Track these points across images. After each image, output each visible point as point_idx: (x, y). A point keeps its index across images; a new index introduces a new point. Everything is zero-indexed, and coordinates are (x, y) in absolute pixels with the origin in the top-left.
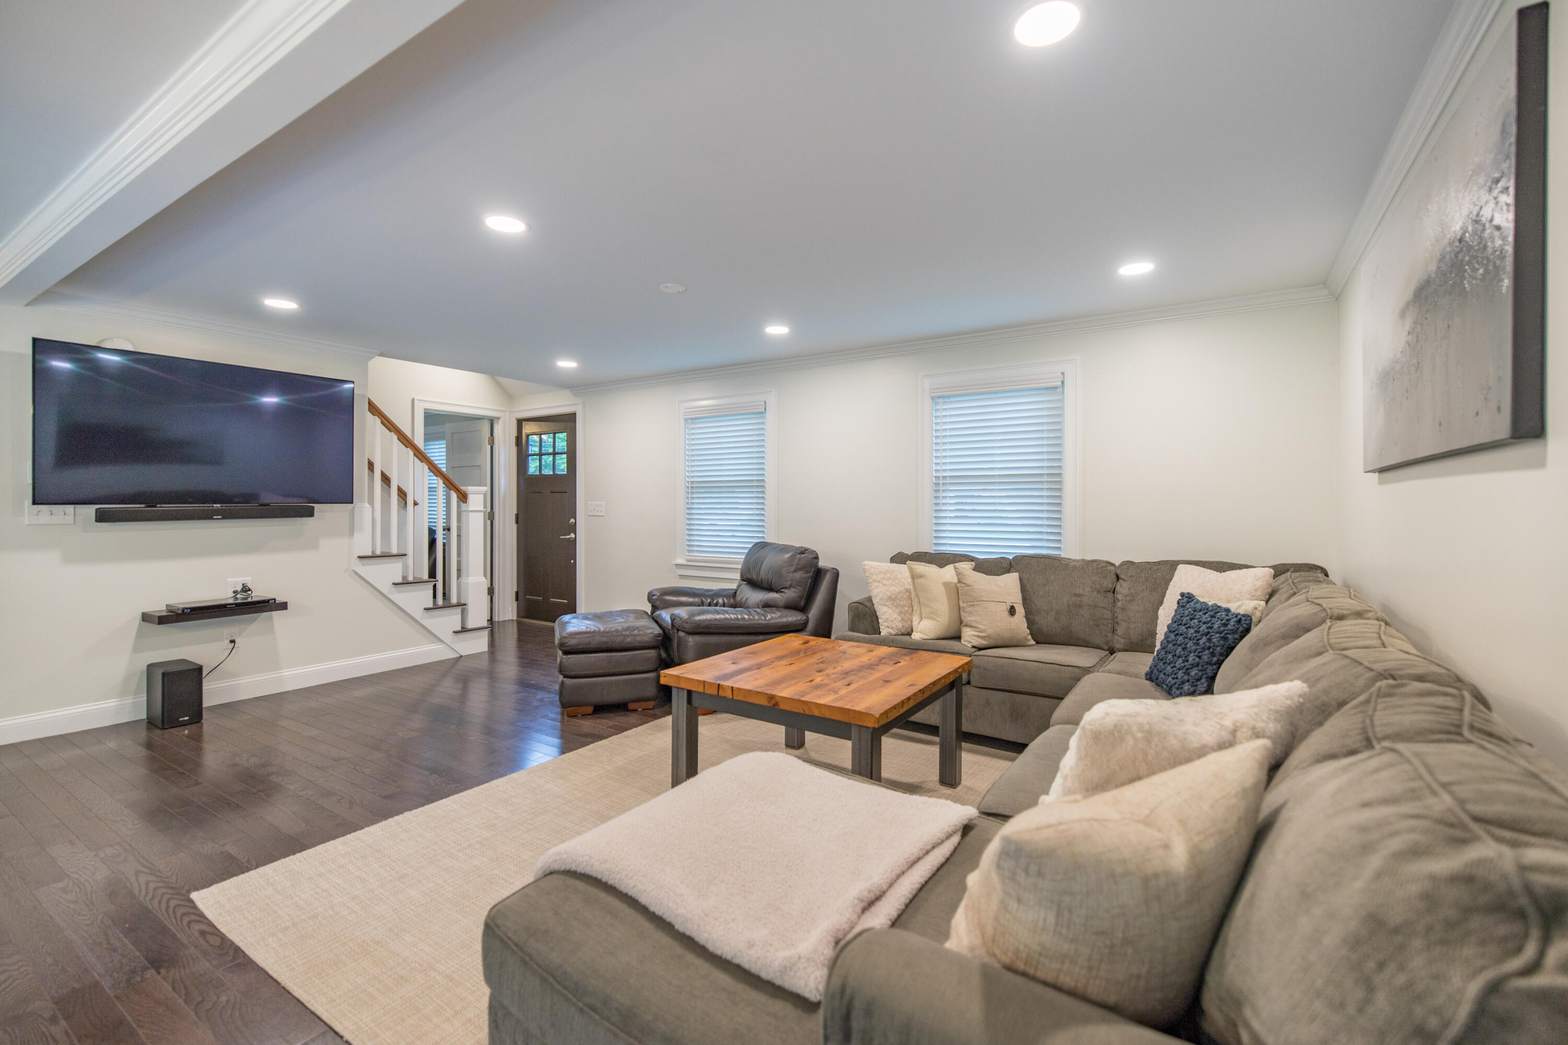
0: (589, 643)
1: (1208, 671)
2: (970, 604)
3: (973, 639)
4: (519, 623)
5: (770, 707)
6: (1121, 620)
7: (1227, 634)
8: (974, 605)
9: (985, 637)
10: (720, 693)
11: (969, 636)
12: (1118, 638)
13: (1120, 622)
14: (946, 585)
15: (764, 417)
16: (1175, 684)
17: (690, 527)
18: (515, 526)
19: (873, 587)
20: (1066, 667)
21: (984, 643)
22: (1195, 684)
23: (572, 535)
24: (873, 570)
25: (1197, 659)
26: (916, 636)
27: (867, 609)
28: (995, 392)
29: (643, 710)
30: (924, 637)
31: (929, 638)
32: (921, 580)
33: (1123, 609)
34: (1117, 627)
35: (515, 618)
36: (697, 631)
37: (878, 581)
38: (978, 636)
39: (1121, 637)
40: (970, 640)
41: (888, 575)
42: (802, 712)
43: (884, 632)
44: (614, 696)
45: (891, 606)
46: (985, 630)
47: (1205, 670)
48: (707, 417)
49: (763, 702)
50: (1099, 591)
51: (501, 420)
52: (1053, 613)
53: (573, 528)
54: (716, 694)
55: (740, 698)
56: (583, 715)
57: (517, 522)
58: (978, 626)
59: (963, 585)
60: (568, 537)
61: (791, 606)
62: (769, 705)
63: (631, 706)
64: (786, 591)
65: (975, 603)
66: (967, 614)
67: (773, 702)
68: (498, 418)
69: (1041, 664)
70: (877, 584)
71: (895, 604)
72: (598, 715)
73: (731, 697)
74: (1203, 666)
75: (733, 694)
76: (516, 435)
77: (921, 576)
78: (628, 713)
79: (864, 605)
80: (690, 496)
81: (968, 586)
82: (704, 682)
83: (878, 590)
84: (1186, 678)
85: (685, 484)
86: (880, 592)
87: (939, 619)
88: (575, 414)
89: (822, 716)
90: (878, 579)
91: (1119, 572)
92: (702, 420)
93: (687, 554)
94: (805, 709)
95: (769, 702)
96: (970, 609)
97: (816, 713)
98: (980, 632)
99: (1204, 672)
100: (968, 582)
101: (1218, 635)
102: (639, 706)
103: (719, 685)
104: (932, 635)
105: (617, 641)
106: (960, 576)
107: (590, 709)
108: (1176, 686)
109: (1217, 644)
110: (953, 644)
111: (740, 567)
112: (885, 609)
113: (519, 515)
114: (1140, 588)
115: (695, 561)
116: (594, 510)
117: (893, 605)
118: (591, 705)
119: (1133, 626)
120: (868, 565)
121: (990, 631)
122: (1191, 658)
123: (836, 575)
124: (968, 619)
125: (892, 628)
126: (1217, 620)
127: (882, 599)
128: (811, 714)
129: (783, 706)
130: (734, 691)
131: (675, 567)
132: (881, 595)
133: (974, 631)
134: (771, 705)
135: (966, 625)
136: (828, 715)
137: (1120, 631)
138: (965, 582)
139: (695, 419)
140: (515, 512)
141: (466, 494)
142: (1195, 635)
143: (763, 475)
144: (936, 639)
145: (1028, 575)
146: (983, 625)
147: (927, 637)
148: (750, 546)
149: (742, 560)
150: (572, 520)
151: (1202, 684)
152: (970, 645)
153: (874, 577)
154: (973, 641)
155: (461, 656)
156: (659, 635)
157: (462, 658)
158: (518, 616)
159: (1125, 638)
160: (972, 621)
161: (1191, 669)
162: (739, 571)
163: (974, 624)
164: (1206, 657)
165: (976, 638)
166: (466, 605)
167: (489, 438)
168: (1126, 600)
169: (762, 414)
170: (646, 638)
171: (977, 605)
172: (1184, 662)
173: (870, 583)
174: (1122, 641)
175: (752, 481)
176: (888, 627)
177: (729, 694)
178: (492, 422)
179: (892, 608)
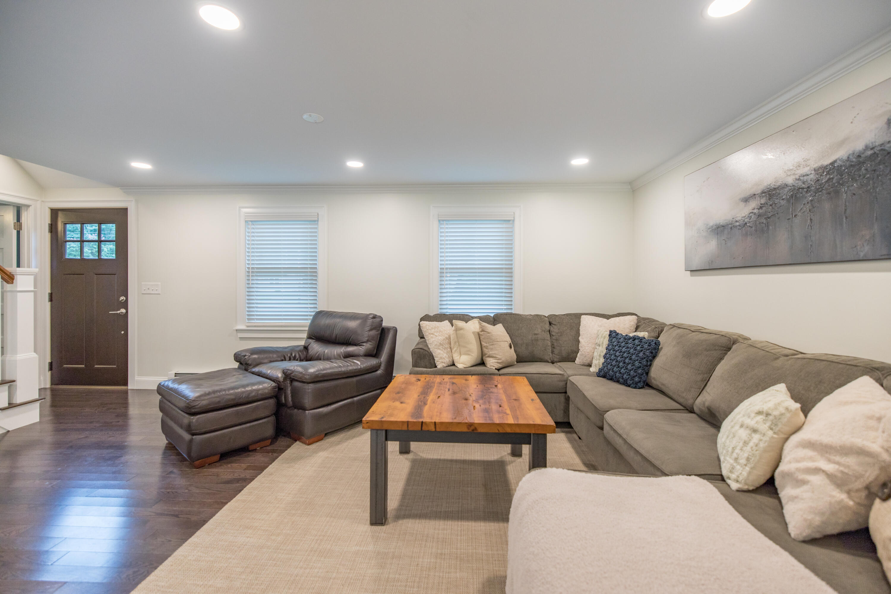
0: (219, 402)
1: (646, 369)
2: (491, 344)
3: (496, 365)
4: (52, 390)
5: (470, 432)
6: (556, 346)
7: (652, 350)
8: (493, 344)
9: (501, 362)
10: (423, 428)
11: (492, 363)
12: (555, 356)
13: (555, 347)
14: (474, 333)
15: (318, 224)
16: (629, 378)
17: (249, 301)
18: (48, 305)
19: (430, 337)
20: (554, 375)
21: (500, 366)
22: (640, 377)
23: (123, 311)
24: (428, 327)
25: (640, 364)
26: (460, 366)
27: (426, 352)
28: (476, 220)
29: (261, 448)
30: (465, 366)
31: (468, 366)
32: (461, 332)
33: (556, 340)
34: (554, 350)
35: (48, 385)
36: (316, 380)
37: (432, 334)
38: (498, 363)
39: (557, 355)
40: (494, 365)
41: (436, 329)
42: (497, 431)
43: (440, 366)
44: (240, 443)
45: (442, 349)
46: (501, 358)
47: (644, 369)
48: (269, 221)
49: (465, 429)
50: (544, 331)
51: (31, 209)
52: (525, 345)
53: (125, 305)
54: (420, 429)
55: (443, 429)
56: (209, 464)
57: (51, 300)
58: (497, 356)
59: (485, 333)
60: (118, 312)
61: (369, 355)
62: (468, 431)
63: (251, 448)
64: (364, 344)
65: (494, 343)
66: (490, 350)
67: (472, 428)
68: (28, 206)
69: (540, 375)
70: (432, 336)
71: (444, 348)
72: (224, 461)
73: (434, 430)
74: (643, 367)
75: (435, 428)
76: (50, 223)
77: (461, 329)
78: (251, 453)
79: (423, 349)
80: (251, 278)
81: (489, 333)
82: (408, 422)
83: (434, 339)
84: (635, 374)
85: (246, 269)
86: (435, 340)
87: (472, 354)
88: (125, 210)
89: (513, 432)
90: (432, 332)
91: (551, 320)
92: (259, 223)
93: (247, 322)
94: (499, 429)
95: (468, 429)
96: (491, 347)
97: (509, 430)
98: (498, 360)
99: (644, 370)
100: (489, 331)
101: (648, 351)
102: (257, 446)
103: (422, 422)
104: (469, 365)
105: (244, 396)
106: (483, 328)
107: (217, 458)
108: (630, 379)
109: (649, 355)
110: (480, 369)
111: (307, 329)
112: (439, 351)
113: (53, 295)
114: (564, 329)
115: (255, 326)
116: (149, 289)
117: (443, 348)
118: (219, 454)
119: (563, 348)
120: (424, 324)
121: (503, 359)
122: (637, 364)
123: (396, 331)
124: (491, 353)
125: (444, 363)
126: (643, 343)
127: (436, 345)
128: (504, 432)
129: (480, 430)
130: (437, 426)
131: (235, 331)
132: (436, 343)
133: (495, 359)
134: (470, 430)
135: (489, 357)
136: (518, 430)
137: (556, 351)
138: (488, 331)
139: (255, 221)
140: (48, 290)
141: (13, 275)
142: (635, 351)
143: (316, 264)
144: (471, 367)
145: (507, 325)
146: (500, 356)
147: (467, 366)
148: (313, 314)
149: (309, 324)
150: (122, 298)
151: (644, 376)
152: (494, 368)
153: (430, 331)
154: (495, 366)
155: (9, 431)
156: (274, 388)
157: (9, 433)
158: (52, 384)
159: (559, 355)
160: (493, 353)
161: (637, 369)
162: (307, 331)
163: (494, 356)
164: (644, 363)
165: (496, 364)
166: (14, 381)
167: (15, 223)
168: (558, 335)
169: (316, 222)
170: (266, 391)
171: (495, 344)
172: (632, 366)
173: (427, 335)
174: (558, 357)
175: (307, 268)
176: (442, 362)
177: (432, 428)
178: (18, 210)
179: (442, 350)
